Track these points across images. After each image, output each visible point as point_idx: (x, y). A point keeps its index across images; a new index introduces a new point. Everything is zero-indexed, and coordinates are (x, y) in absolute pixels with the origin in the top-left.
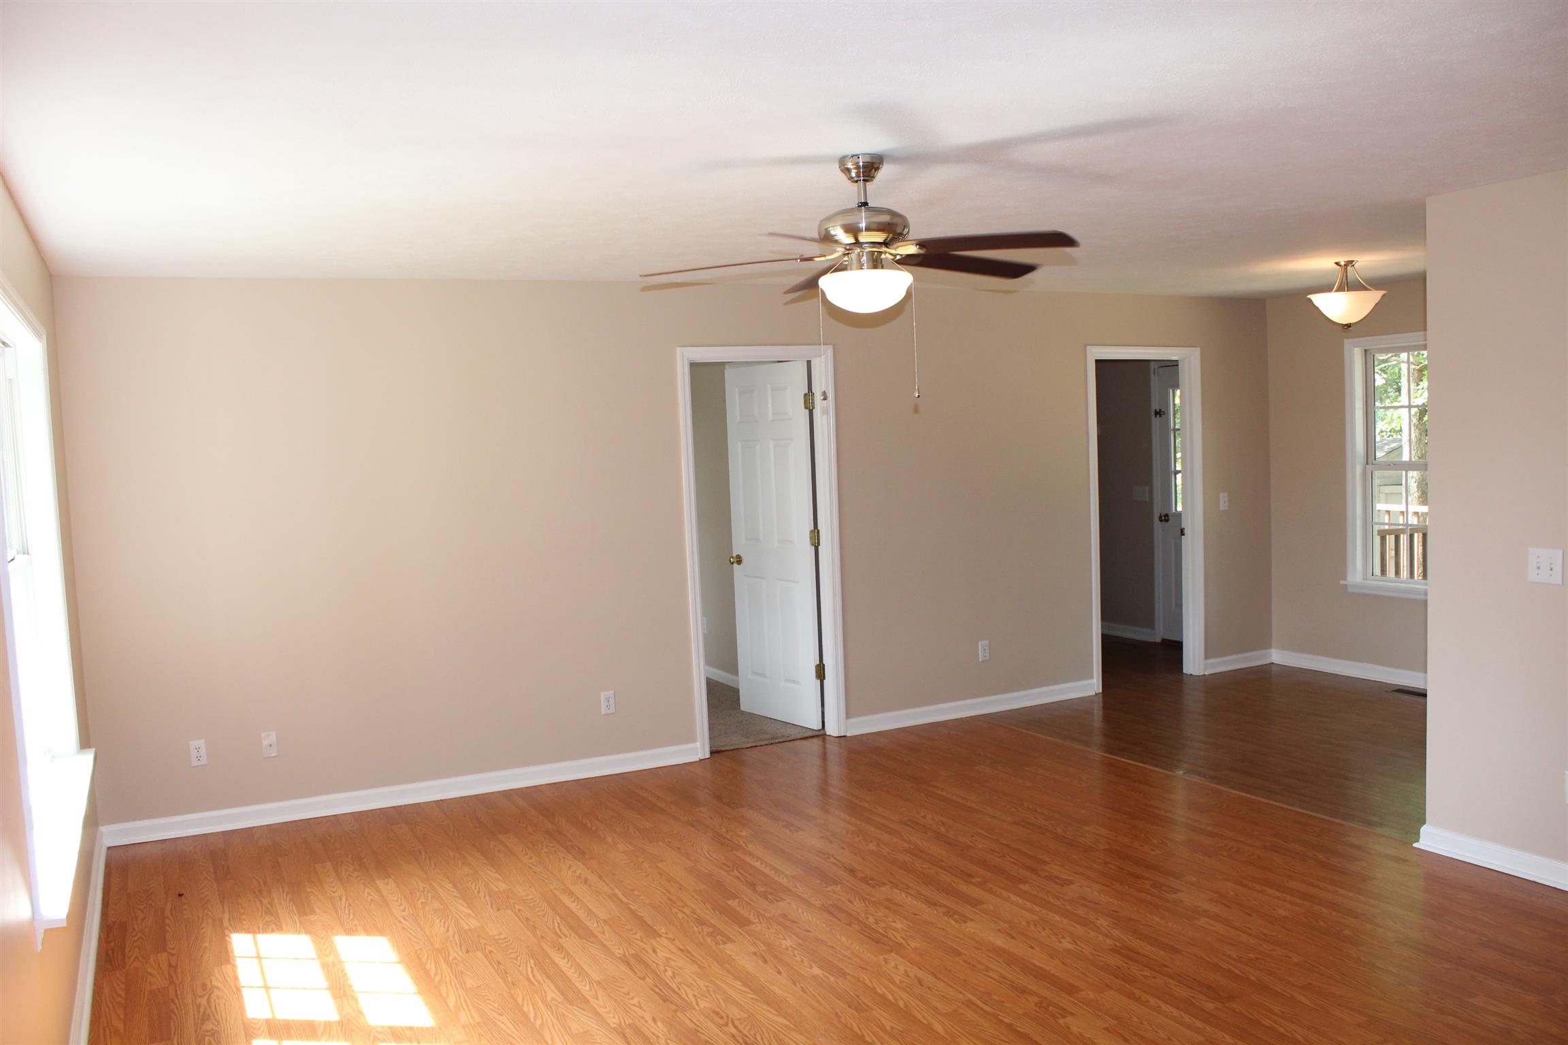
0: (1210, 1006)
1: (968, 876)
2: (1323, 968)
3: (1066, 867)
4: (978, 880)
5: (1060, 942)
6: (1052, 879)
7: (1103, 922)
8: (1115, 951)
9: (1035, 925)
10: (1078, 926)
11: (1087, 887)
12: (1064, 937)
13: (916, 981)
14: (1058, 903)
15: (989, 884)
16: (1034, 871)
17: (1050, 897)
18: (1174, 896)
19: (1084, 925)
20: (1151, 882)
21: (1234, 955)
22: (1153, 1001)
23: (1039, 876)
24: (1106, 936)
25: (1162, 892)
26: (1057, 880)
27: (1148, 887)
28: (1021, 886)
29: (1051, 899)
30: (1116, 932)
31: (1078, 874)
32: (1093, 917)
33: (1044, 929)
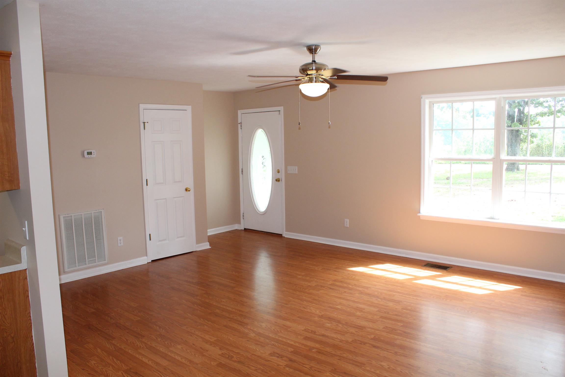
0: (218, 311)
1: (319, 352)
2: (178, 325)
3: (275, 364)
4: (313, 351)
5: (266, 325)
6: (280, 356)
7: (252, 335)
8: (247, 324)
9: (278, 331)
10: (262, 333)
11: (263, 353)
12: (266, 327)
13: (306, 308)
14: (273, 342)
15: (308, 349)
16: (291, 360)
17: (277, 345)
18: (223, 352)
19: (259, 333)
20: (233, 359)
21: (205, 327)
22: (234, 310)
23: (287, 357)
24: (250, 329)
25: (228, 353)
26: (277, 355)
27: (234, 356)
28: (292, 350)
29: (277, 344)
30: (246, 331)
31: (269, 361)
32: (257, 337)
33: (274, 330)
